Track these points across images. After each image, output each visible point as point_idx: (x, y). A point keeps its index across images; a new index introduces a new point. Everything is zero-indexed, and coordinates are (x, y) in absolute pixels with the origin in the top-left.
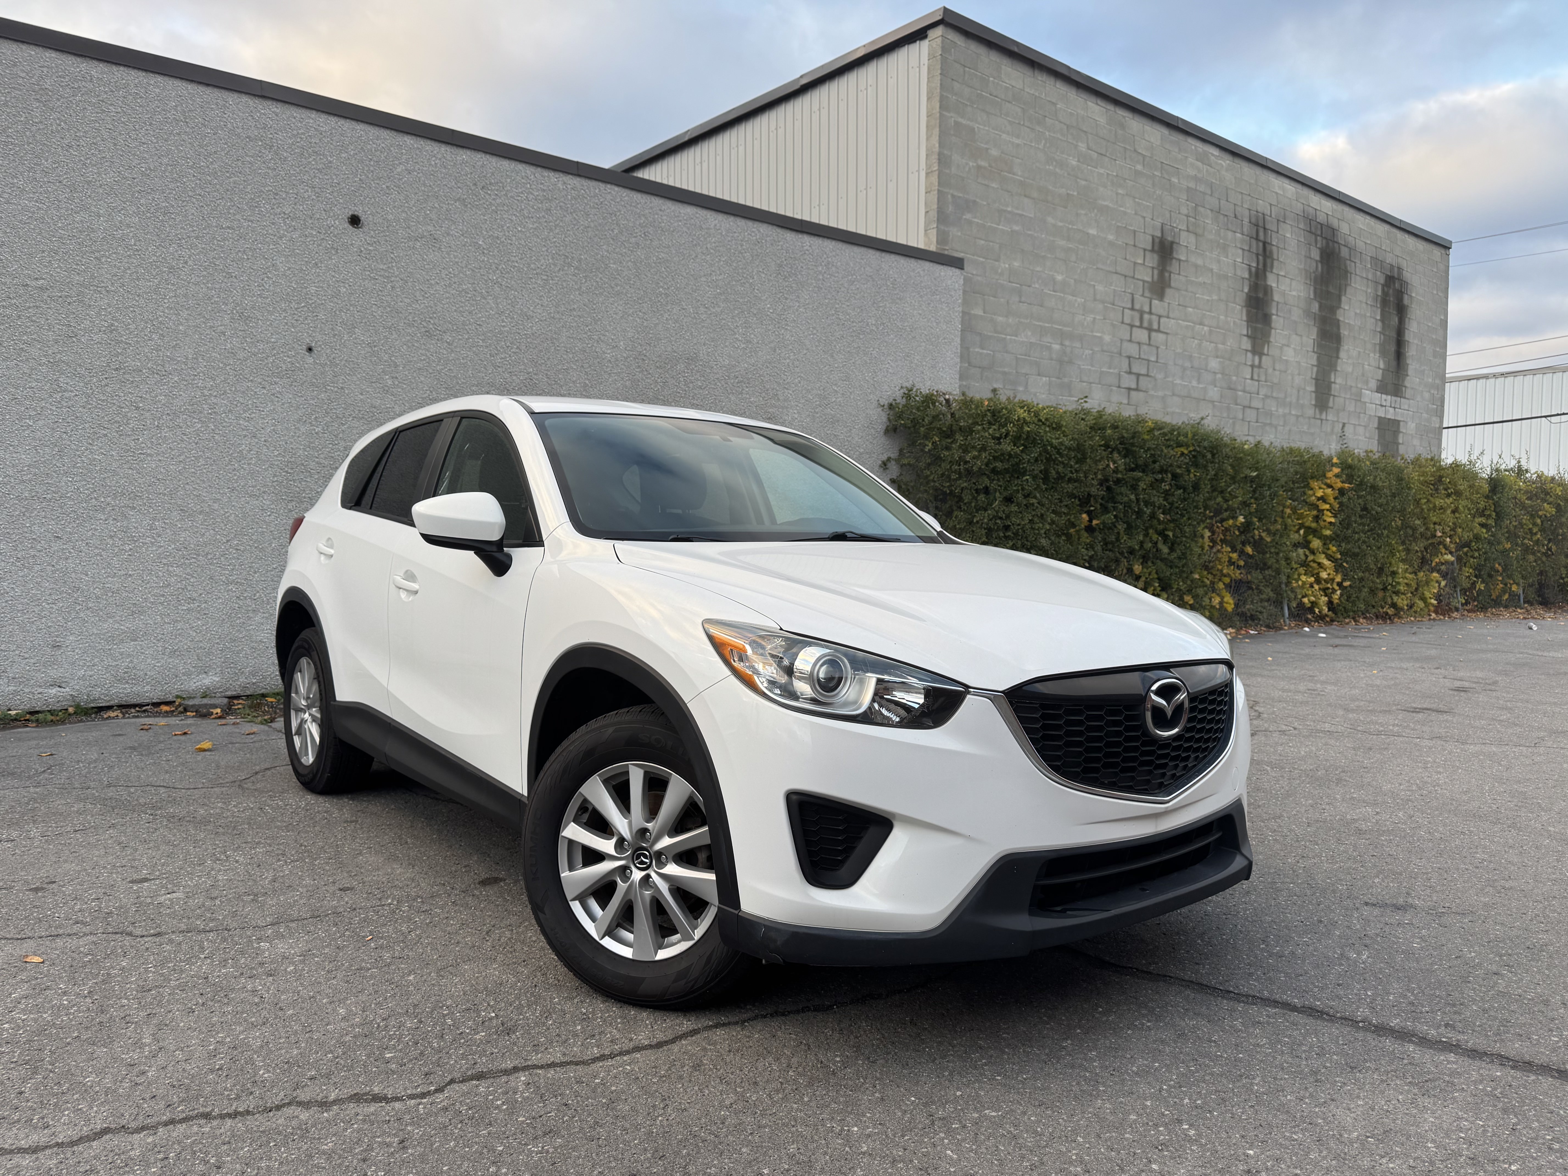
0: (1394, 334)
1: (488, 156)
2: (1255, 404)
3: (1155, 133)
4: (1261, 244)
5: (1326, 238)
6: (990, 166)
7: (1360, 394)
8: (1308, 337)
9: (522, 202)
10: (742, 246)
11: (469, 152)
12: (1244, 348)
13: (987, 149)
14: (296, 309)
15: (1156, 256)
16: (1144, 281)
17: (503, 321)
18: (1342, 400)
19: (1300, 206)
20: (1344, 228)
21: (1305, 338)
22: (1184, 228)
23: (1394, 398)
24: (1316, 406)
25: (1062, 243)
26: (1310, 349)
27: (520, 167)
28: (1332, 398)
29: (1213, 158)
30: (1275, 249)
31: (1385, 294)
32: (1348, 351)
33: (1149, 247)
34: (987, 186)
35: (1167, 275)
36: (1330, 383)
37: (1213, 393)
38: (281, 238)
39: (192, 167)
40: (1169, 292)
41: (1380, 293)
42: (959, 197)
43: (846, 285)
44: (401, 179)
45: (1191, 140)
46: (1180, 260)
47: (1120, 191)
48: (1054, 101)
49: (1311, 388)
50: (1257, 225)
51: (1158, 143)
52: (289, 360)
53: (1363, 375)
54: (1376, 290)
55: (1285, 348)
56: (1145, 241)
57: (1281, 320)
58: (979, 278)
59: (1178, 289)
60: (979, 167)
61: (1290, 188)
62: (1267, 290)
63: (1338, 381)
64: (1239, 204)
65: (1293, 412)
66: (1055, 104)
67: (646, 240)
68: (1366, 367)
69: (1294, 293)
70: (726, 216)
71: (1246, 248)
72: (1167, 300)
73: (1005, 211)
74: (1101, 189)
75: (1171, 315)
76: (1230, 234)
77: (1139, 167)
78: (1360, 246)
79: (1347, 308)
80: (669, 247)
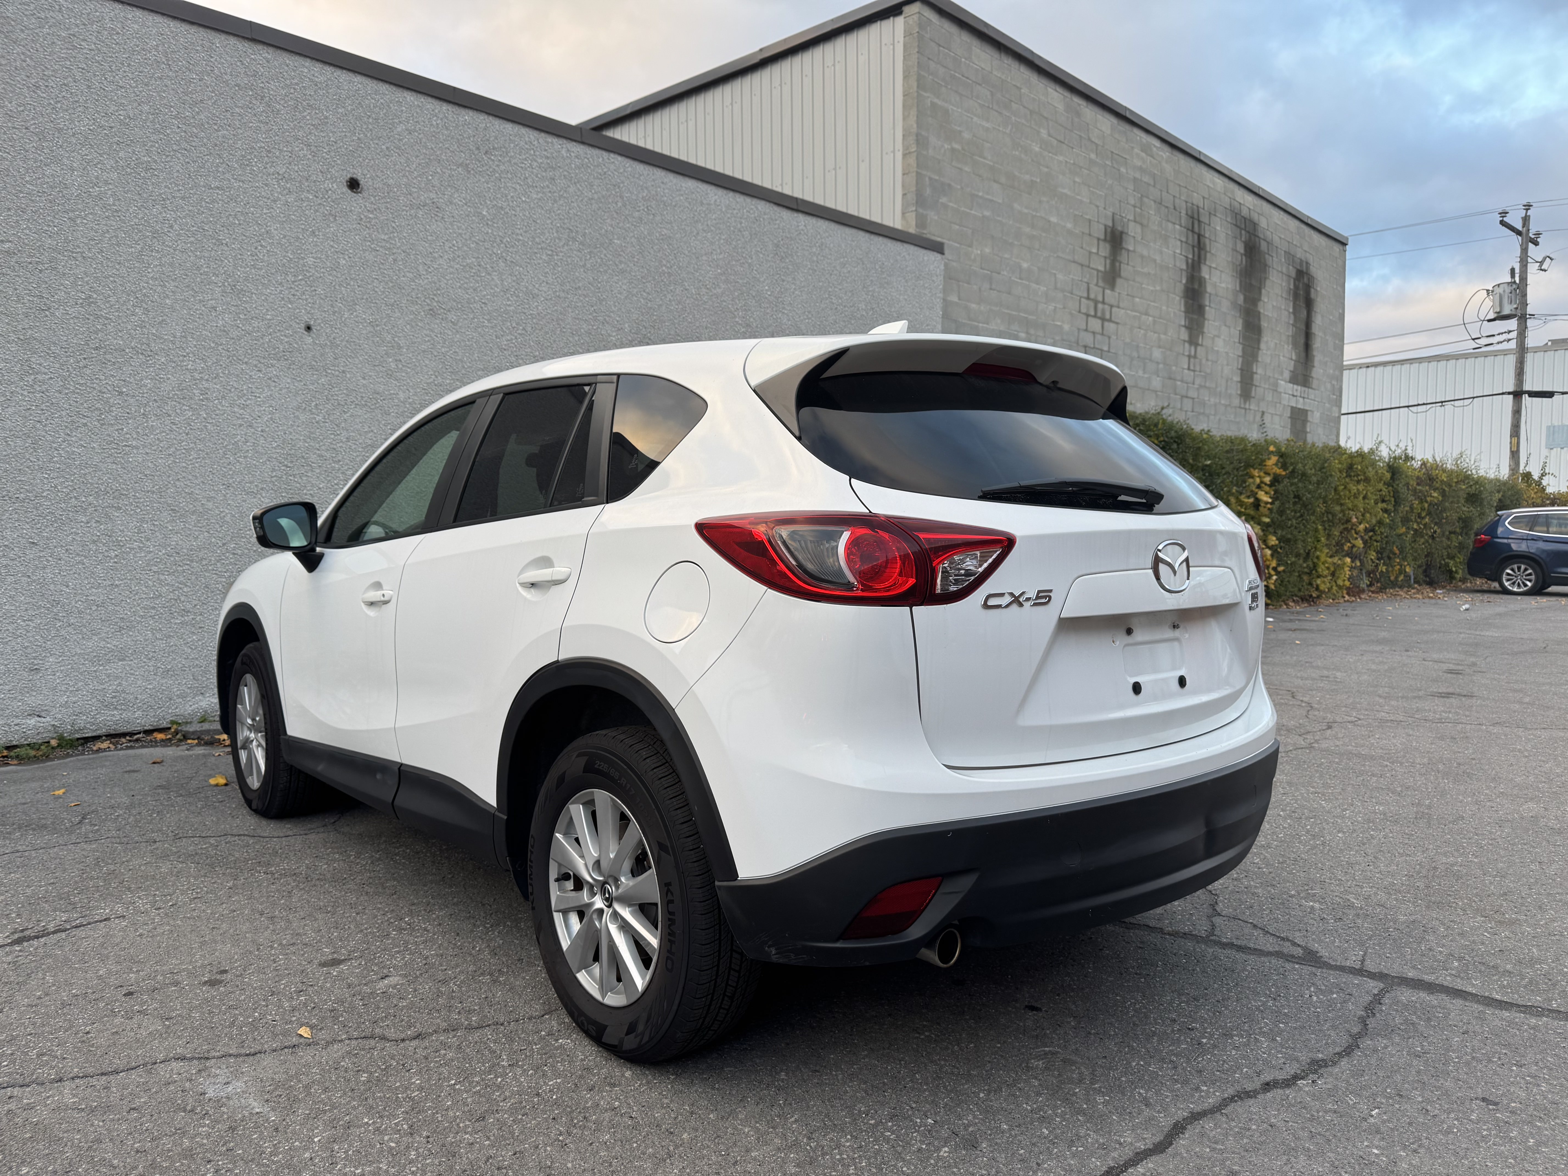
0: (1303, 327)
1: (491, 118)
2: (1192, 393)
3: (1106, 122)
4: (1196, 237)
5: (1249, 232)
6: (963, 149)
7: (1276, 385)
8: (1235, 328)
9: (526, 169)
10: (741, 223)
11: (471, 113)
12: (1182, 337)
13: (960, 132)
14: (293, 282)
15: (1108, 246)
16: (1098, 271)
17: (508, 300)
18: (1262, 390)
19: (1227, 200)
20: (1263, 223)
21: (1232, 329)
22: (1132, 218)
23: (1303, 389)
24: (1241, 395)
25: (1027, 230)
26: (1237, 340)
27: (524, 131)
28: (1254, 388)
29: (1155, 149)
30: (1207, 241)
31: (1296, 287)
32: (1267, 342)
33: (1102, 237)
34: (961, 169)
35: (1117, 264)
36: (1253, 373)
37: (1156, 383)
38: (275, 201)
39: (176, 117)
40: (1119, 281)
41: (1292, 287)
42: (936, 180)
43: (838, 268)
44: (400, 140)
45: (1136, 131)
46: (1128, 250)
47: (1077, 180)
48: (1018, 85)
49: (1237, 378)
50: (1193, 218)
51: (1109, 132)
52: (286, 340)
53: (1279, 366)
54: (1289, 284)
55: (1216, 339)
56: (1099, 231)
57: (1213, 310)
58: (954, 264)
59: (1127, 279)
60: (953, 150)
61: (1220, 182)
62: (1201, 282)
63: (1259, 370)
64: (1178, 196)
65: (1223, 402)
66: (1019, 89)
67: (648, 214)
68: (1281, 358)
69: (1223, 285)
70: (725, 192)
71: (1184, 239)
72: (1117, 290)
73: (977, 196)
74: (1061, 177)
75: (1121, 305)
76: (1170, 225)
77: (1093, 156)
78: (1276, 240)
79: (1266, 300)
80: (671, 223)
